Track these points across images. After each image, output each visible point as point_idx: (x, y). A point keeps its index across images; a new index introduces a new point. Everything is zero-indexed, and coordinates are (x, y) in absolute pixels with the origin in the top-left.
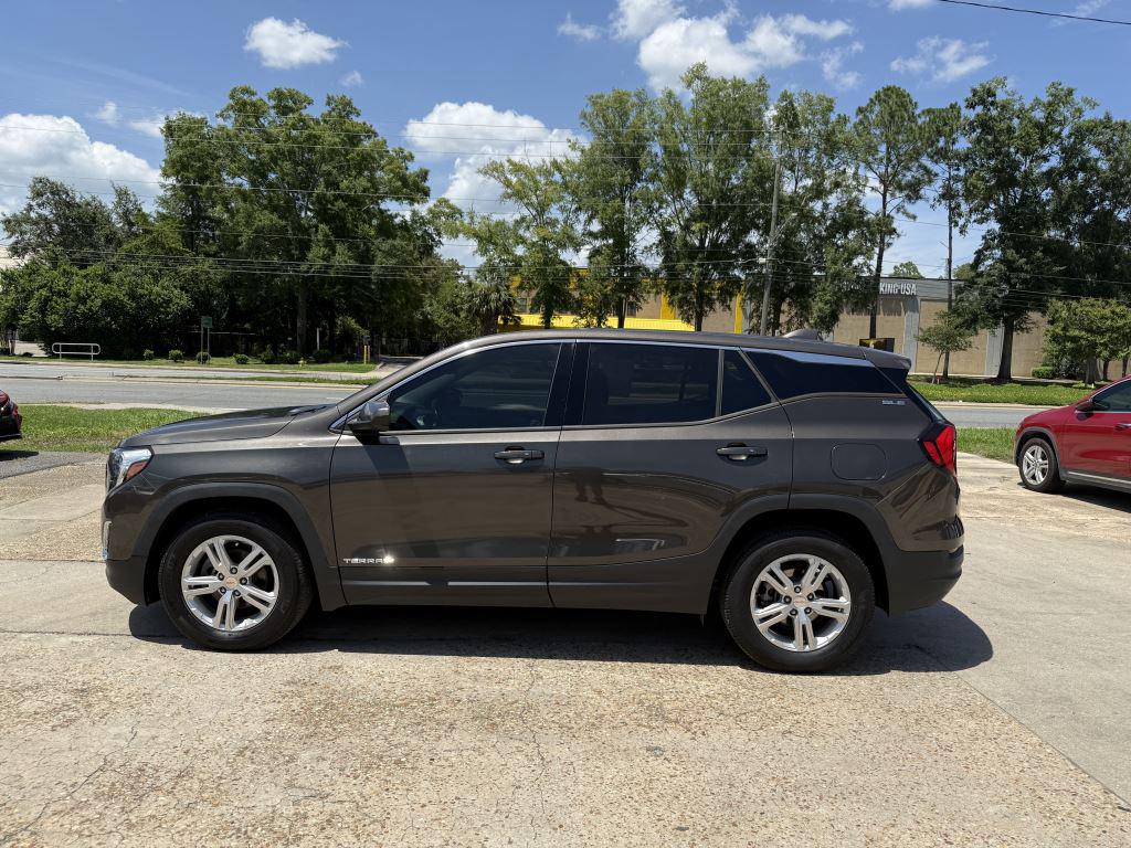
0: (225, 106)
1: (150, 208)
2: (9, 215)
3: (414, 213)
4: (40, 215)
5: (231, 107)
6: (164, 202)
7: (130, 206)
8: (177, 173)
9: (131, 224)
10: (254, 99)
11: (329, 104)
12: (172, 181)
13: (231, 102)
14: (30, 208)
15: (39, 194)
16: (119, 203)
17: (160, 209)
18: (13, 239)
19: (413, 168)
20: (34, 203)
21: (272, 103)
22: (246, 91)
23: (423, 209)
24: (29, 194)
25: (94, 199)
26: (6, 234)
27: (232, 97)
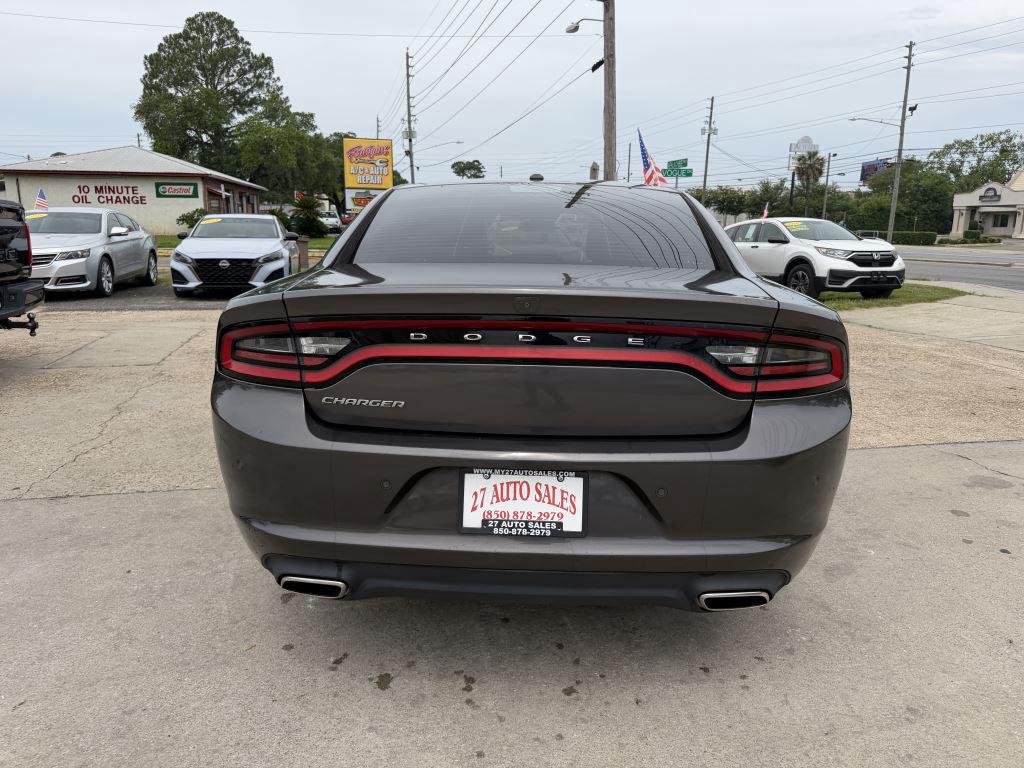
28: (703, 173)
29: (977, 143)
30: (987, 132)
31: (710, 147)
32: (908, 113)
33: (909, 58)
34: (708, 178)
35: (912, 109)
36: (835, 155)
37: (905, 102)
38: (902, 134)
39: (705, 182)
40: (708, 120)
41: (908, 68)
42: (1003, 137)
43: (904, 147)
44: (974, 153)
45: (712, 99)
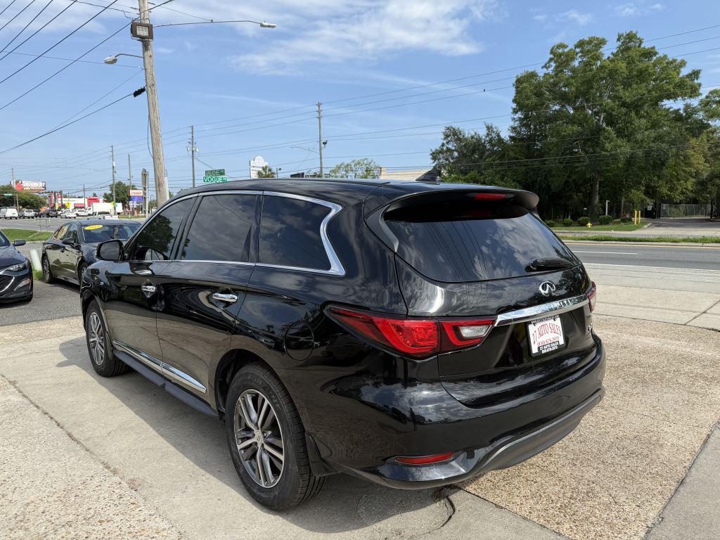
0: (548, 60)
1: (506, 134)
2: (434, 150)
3: (687, 106)
4: (447, 148)
5: (551, 60)
6: (514, 129)
7: (494, 135)
8: (520, 109)
9: (493, 146)
10: (566, 50)
11: (618, 40)
12: (519, 115)
13: (552, 56)
14: (443, 145)
15: (447, 136)
16: (488, 135)
17: (512, 135)
18: (436, 163)
19: (684, 72)
20: (445, 142)
21: (578, 50)
22: (562, 46)
23: (695, 102)
24: (443, 137)
25: (476, 133)
26: (433, 161)
27: (552, 52)
28: (192, 178)
29: (353, 164)
30: (357, 159)
31: (195, 160)
32: (323, 145)
33: (319, 112)
34: (196, 182)
35: (325, 143)
36: (280, 169)
37: (320, 138)
38: (321, 158)
39: (194, 184)
40: (191, 141)
41: (319, 118)
42: (365, 162)
43: (323, 166)
44: (352, 171)
45: (192, 127)
